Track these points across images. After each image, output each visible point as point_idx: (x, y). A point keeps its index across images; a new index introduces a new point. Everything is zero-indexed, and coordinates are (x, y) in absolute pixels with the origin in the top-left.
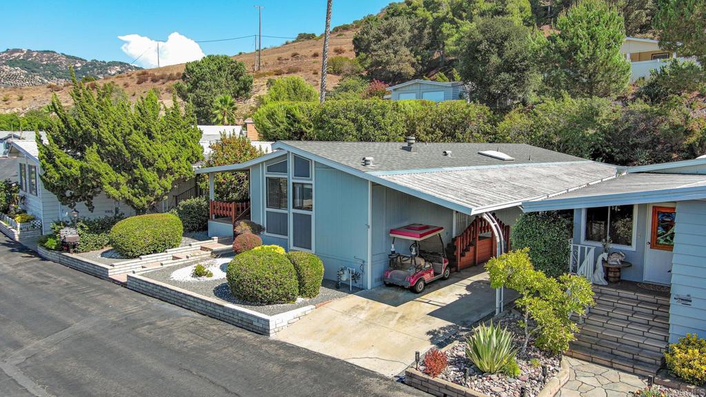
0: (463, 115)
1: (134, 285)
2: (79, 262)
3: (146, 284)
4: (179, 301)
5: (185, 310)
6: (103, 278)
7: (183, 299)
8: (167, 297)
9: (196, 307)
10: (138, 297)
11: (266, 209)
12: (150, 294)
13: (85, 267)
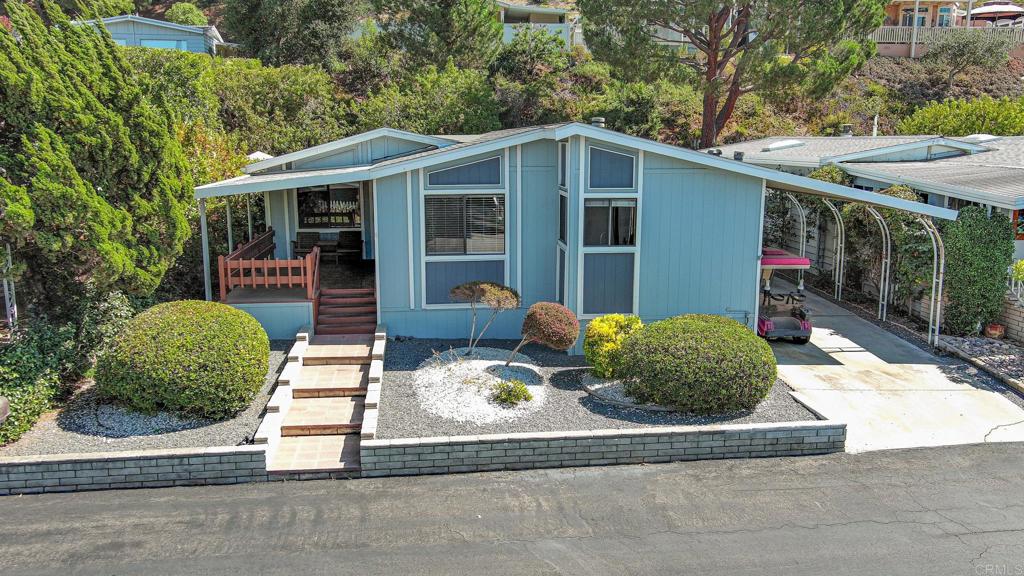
1: (396, 462)
2: (88, 466)
3: (448, 449)
4: (578, 456)
5: (612, 468)
6: (233, 480)
7: (593, 449)
8: (536, 458)
9: (639, 454)
10: (453, 483)
11: (424, 259)
12: (464, 469)
13: (126, 472)
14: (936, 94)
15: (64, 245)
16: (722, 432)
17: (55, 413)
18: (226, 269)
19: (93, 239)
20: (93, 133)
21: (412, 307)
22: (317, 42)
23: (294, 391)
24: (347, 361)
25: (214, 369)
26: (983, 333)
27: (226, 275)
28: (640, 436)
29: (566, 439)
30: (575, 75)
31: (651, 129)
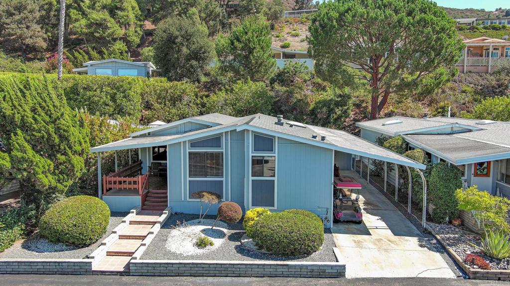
0: (182, 91)
1: (144, 270)
2: (24, 264)
3: (166, 266)
4: (223, 272)
5: (236, 278)
6: (79, 273)
7: (229, 269)
8: (204, 272)
9: (249, 272)
10: (166, 281)
11: (188, 179)
12: (173, 274)
13: (38, 267)
14: (501, 91)
15: (23, 175)
16: (287, 265)
17: (23, 240)
18: (106, 181)
19: (35, 174)
20: (39, 131)
21: (183, 200)
22: (192, 70)
23: (119, 236)
24: (148, 223)
25: (79, 226)
26: (450, 222)
27: (106, 184)
28: (250, 264)
29: (217, 264)
30: (314, 83)
31: (348, 109)
